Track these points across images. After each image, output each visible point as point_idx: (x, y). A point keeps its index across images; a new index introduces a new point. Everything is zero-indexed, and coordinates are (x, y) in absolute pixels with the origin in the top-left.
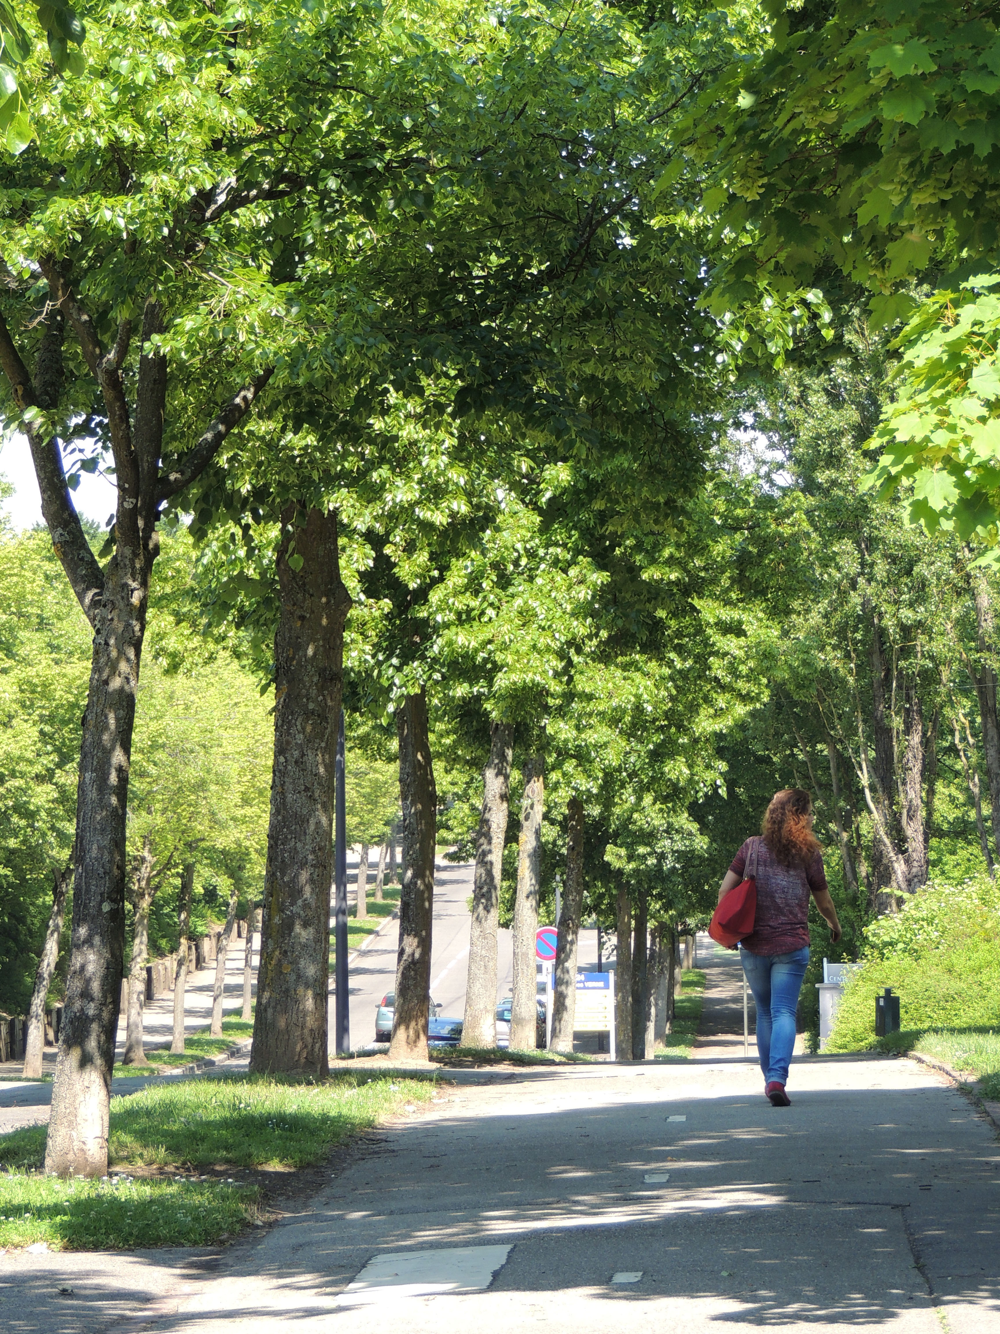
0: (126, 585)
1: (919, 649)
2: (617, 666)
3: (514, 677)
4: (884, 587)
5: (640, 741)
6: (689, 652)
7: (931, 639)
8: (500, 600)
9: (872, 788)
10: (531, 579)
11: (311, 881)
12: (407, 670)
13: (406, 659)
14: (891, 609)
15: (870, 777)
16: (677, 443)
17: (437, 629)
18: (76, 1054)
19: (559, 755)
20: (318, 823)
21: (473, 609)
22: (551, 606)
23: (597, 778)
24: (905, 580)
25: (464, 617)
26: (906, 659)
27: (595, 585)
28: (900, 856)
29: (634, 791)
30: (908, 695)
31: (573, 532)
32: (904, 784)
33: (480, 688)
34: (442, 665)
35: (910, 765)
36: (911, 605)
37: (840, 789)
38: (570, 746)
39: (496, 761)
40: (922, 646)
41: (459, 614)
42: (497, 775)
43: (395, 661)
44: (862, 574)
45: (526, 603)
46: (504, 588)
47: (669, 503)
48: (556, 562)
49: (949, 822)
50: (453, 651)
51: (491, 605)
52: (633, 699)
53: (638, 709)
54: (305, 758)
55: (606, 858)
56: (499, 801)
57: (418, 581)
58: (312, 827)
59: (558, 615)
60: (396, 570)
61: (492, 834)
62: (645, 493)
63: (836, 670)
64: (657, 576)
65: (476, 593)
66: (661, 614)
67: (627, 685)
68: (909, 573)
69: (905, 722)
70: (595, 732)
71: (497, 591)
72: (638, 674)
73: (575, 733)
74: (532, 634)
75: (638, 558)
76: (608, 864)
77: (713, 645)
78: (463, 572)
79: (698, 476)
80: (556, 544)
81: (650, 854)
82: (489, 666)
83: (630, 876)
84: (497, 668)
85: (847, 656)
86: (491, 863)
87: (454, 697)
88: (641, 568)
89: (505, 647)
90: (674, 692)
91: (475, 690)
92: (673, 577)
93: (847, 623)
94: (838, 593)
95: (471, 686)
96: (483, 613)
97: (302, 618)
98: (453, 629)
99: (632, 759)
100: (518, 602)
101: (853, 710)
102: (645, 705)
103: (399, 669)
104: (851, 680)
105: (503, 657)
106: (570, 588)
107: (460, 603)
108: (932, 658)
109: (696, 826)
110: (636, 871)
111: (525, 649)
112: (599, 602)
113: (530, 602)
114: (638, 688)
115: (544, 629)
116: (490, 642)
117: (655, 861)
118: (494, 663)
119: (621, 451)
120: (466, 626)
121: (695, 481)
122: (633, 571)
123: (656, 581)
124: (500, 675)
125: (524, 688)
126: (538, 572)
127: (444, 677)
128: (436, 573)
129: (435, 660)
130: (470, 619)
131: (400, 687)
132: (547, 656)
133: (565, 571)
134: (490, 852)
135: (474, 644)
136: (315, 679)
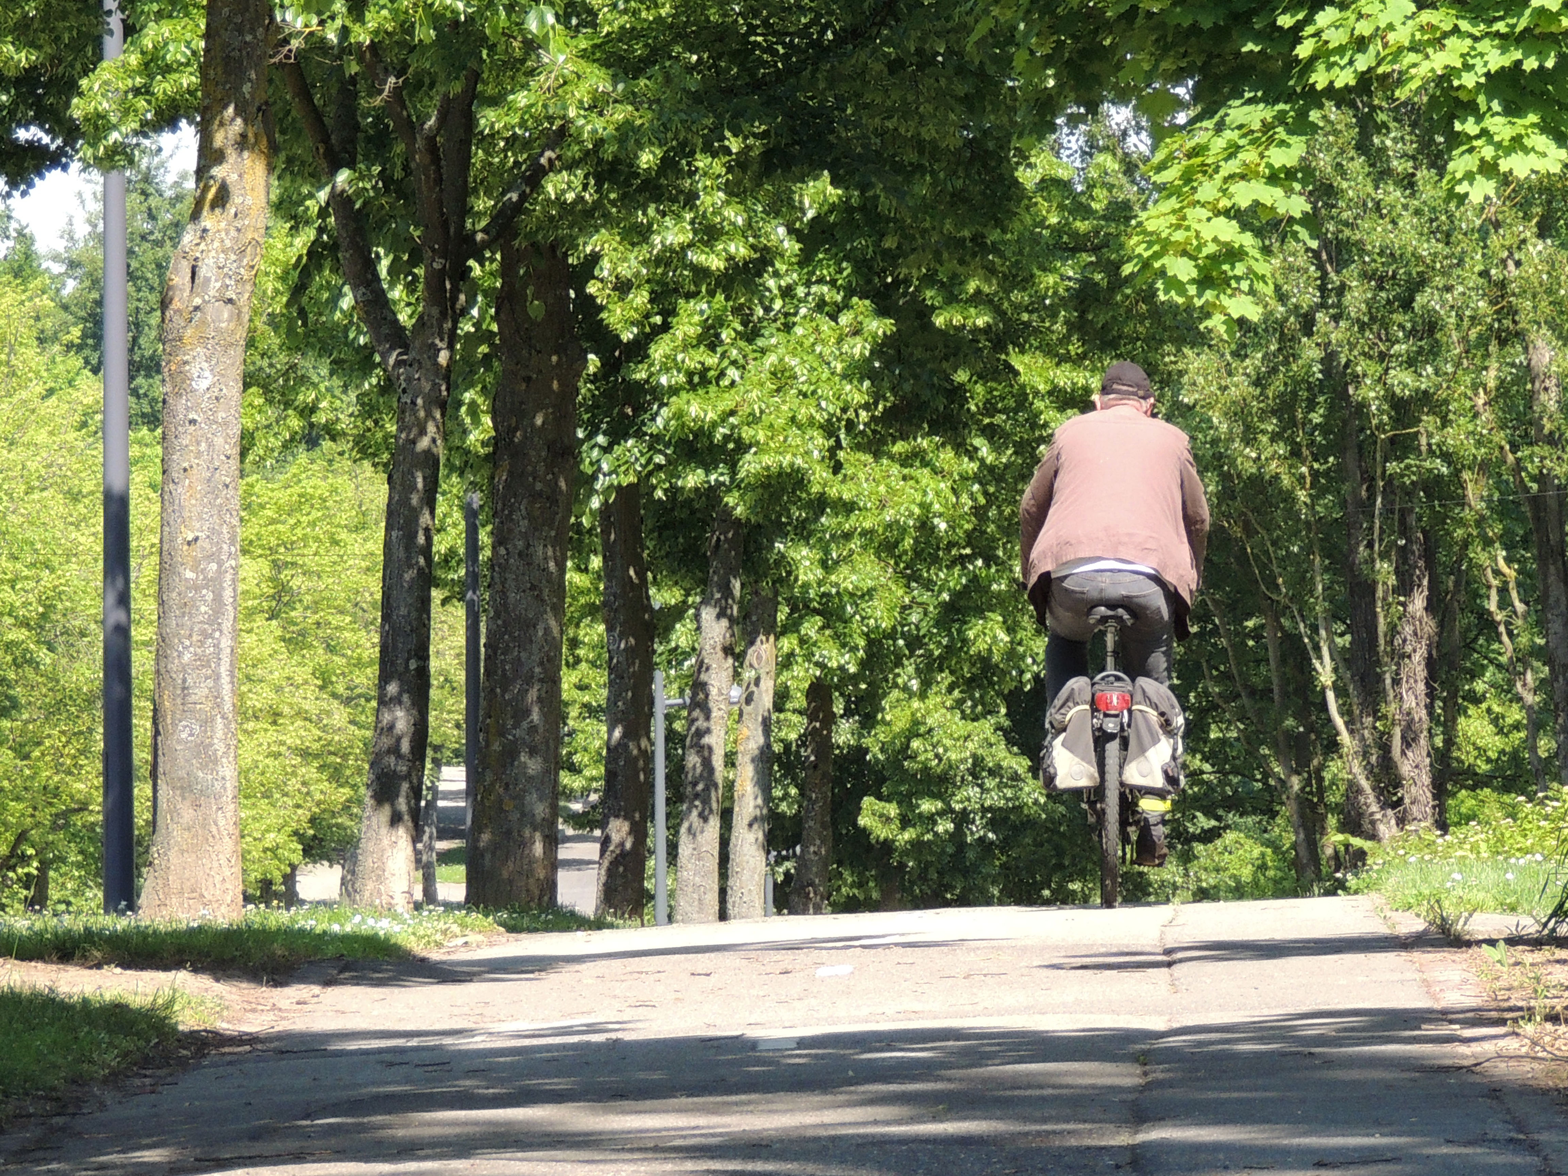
0: (434, 345)
1: (1423, 441)
2: (891, 457)
3: (767, 460)
4: (1362, 329)
5: (928, 585)
6: (1006, 436)
7: (1445, 423)
8: (744, 357)
9: (1340, 691)
10: (788, 328)
11: (540, 699)
12: (618, 450)
13: (617, 436)
14: (1374, 369)
15: (1335, 670)
16: (985, 165)
17: (660, 395)
18: (386, 810)
19: (792, 611)
20: (548, 630)
21: (709, 369)
22: (815, 365)
23: (854, 649)
24: (1398, 317)
25: (696, 379)
26: (1399, 459)
27: (875, 336)
28: (1390, 812)
29: (917, 670)
30: (1403, 522)
31: (844, 265)
32: (1396, 682)
33: (719, 476)
34: (667, 445)
35: (1408, 649)
36: (1411, 362)
37: (1285, 694)
38: (812, 593)
39: (718, 596)
40: (1430, 436)
41: (690, 374)
42: (719, 617)
43: (601, 439)
44: (1323, 305)
45: (781, 360)
46: (750, 340)
47: (978, 239)
48: (821, 305)
49: (1489, 761)
50: (683, 425)
51: (734, 363)
52: (917, 511)
53: (925, 526)
54: (531, 549)
55: (862, 821)
56: (720, 654)
57: (635, 330)
58: (540, 633)
59: (824, 376)
60: (604, 315)
61: (711, 704)
62: (948, 226)
63: (1277, 477)
64: (958, 320)
65: (712, 348)
66: (961, 376)
67: (908, 488)
68: (1407, 304)
69: (1397, 572)
70: (853, 570)
71: (742, 344)
72: (926, 471)
73: (820, 573)
74: (789, 403)
75: (929, 293)
76: (864, 833)
77: (1045, 425)
78: (696, 318)
79: (1012, 205)
80: (821, 281)
81: (941, 813)
82: (731, 446)
83: (905, 853)
84: (742, 447)
85: (1295, 453)
86: (710, 748)
87: (683, 488)
88: (933, 308)
89: (753, 420)
90: (982, 501)
91: (713, 478)
92: (980, 322)
93: (1294, 393)
94: (1281, 340)
95: (707, 472)
96: (722, 374)
97: (528, 379)
98: (684, 395)
99: (914, 618)
100: (771, 359)
101: (1308, 550)
102: (936, 521)
103: (607, 450)
104: (1302, 495)
105: (752, 432)
106: (840, 341)
107: (694, 359)
108: (1447, 457)
109: (1026, 762)
110: (917, 845)
111: (782, 421)
112: (879, 359)
113: (787, 359)
114: (925, 493)
115: (805, 395)
116: (732, 413)
117: (951, 826)
118: (739, 441)
119: (917, 176)
120: (701, 392)
121: (1008, 211)
122: (924, 313)
123: (956, 328)
124: (748, 457)
125: (780, 474)
126: (797, 319)
127: (669, 462)
128: (658, 319)
129: (656, 438)
130: (705, 381)
131: (610, 474)
132: (810, 432)
133: (834, 318)
134: (708, 731)
135: (711, 416)
136: (543, 454)
